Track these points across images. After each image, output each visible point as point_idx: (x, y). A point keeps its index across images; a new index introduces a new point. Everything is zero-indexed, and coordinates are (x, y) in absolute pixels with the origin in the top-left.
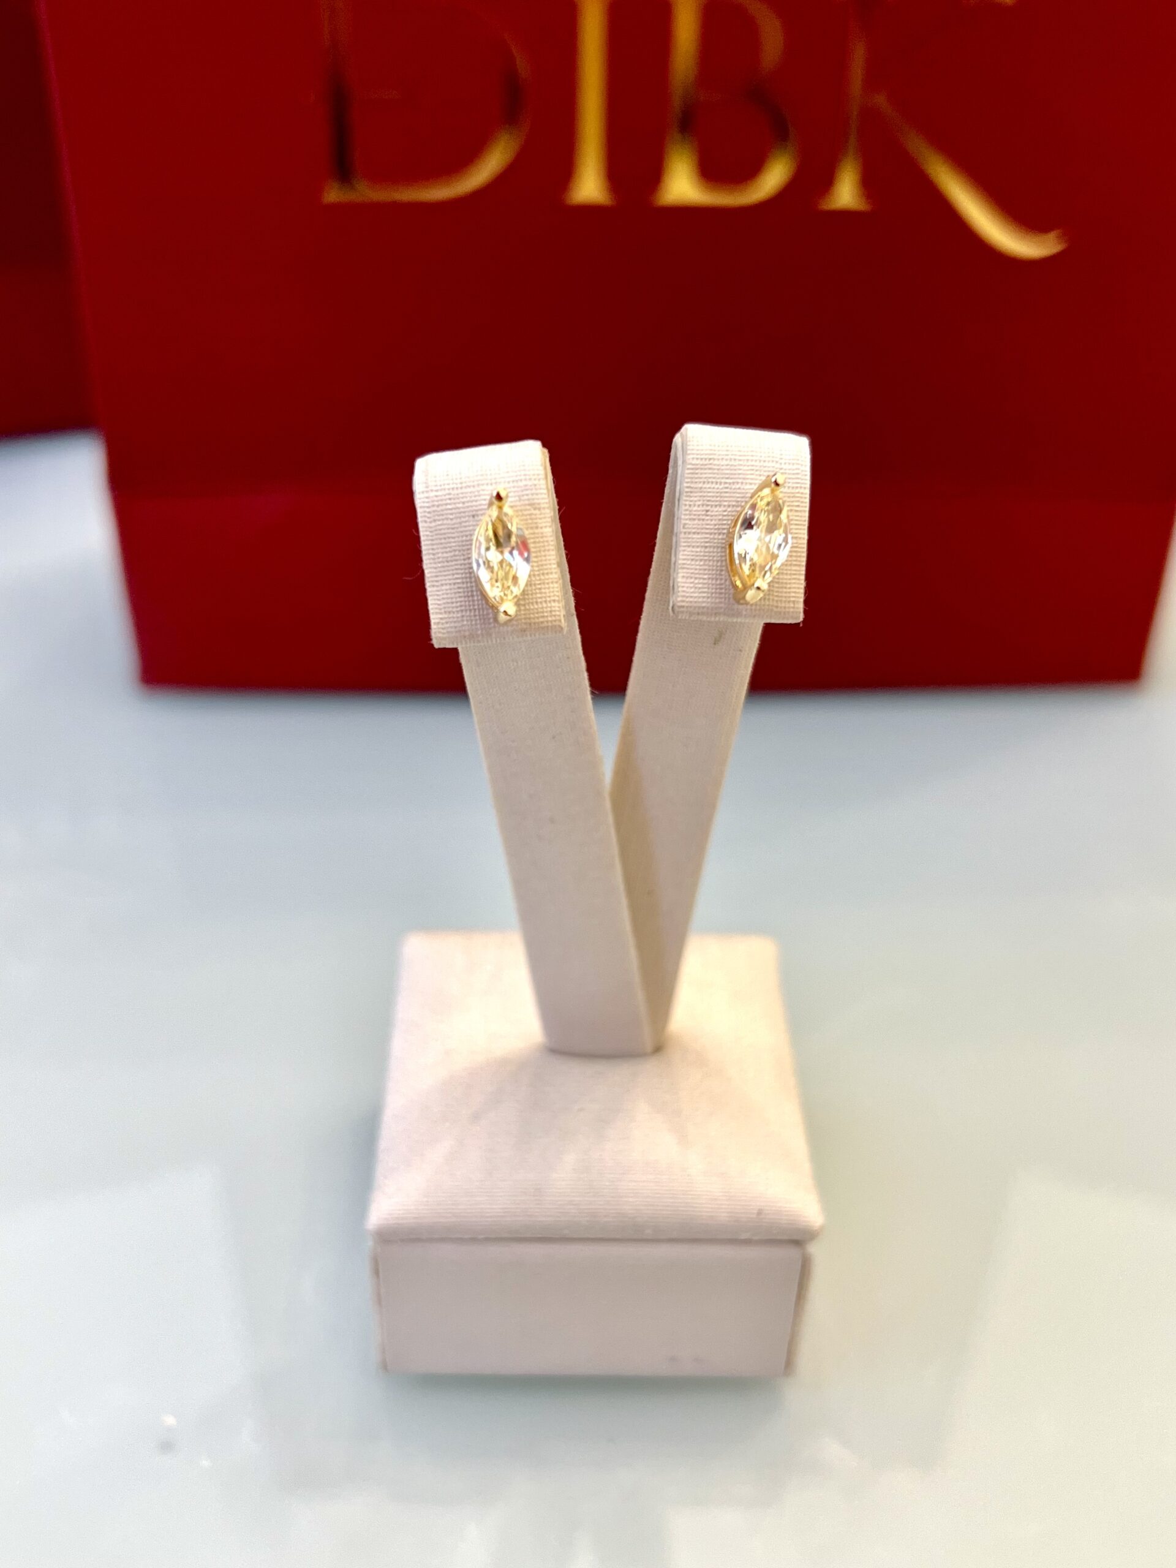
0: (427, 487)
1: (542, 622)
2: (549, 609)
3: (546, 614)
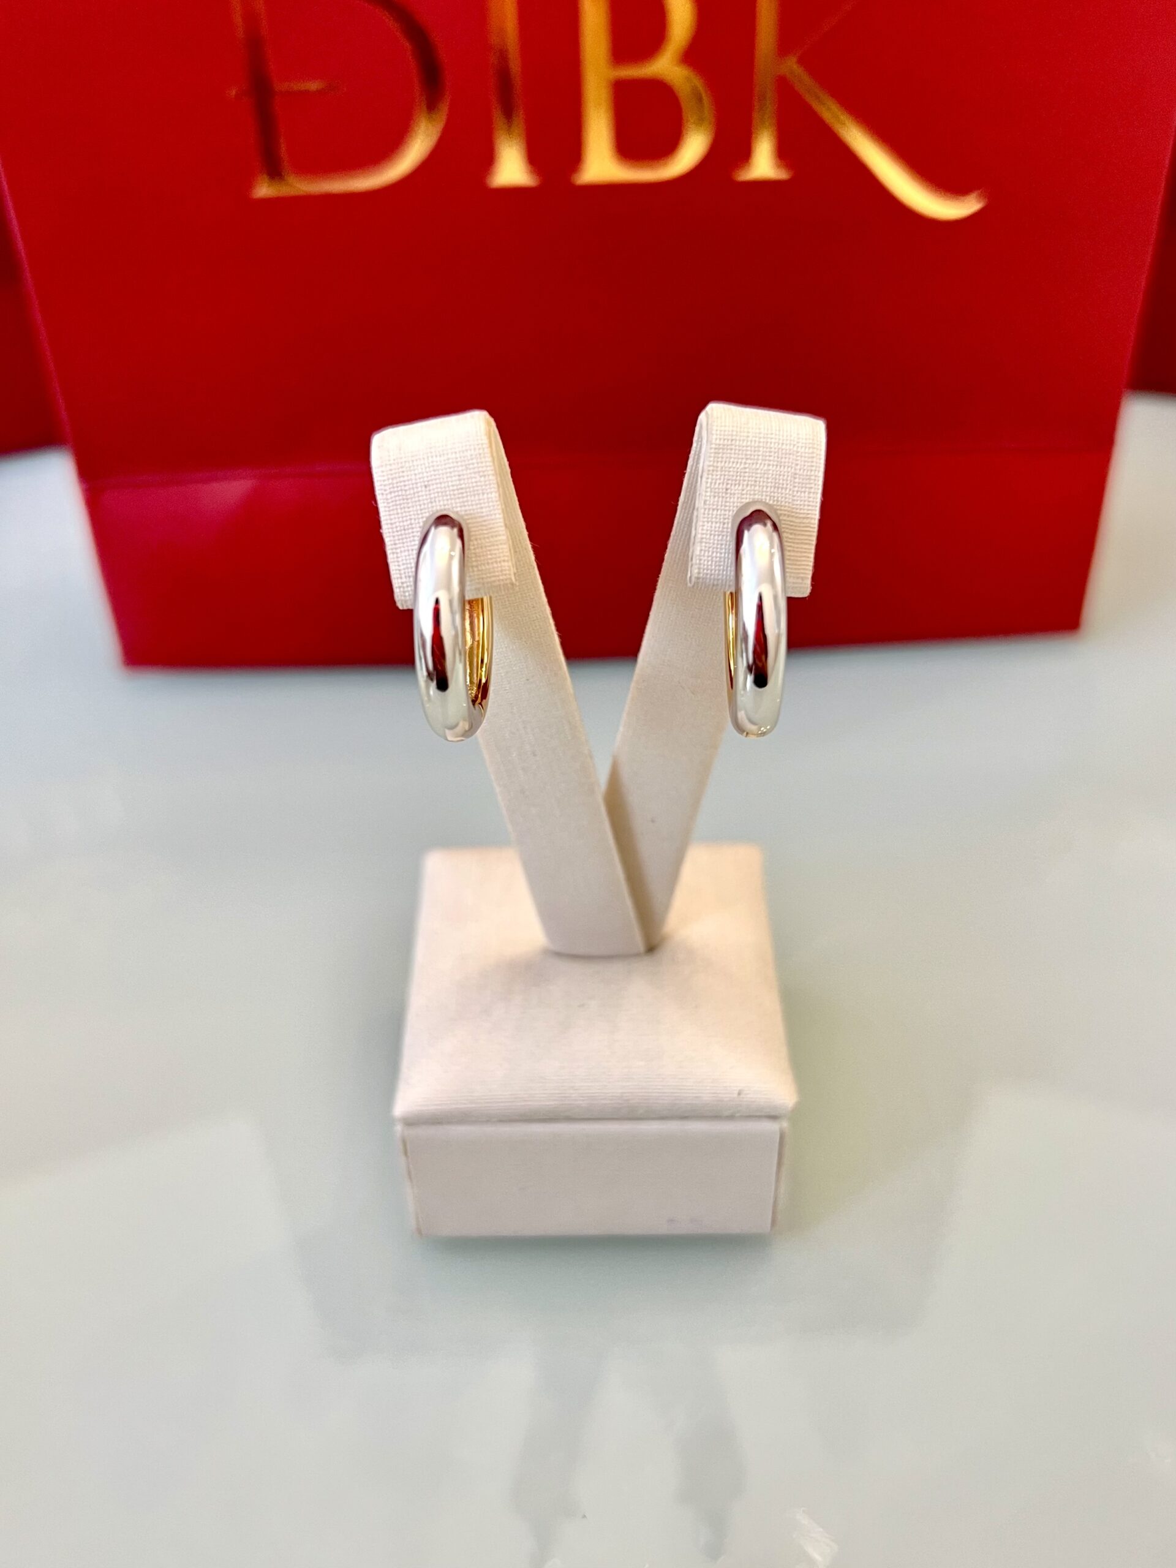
0: (383, 462)
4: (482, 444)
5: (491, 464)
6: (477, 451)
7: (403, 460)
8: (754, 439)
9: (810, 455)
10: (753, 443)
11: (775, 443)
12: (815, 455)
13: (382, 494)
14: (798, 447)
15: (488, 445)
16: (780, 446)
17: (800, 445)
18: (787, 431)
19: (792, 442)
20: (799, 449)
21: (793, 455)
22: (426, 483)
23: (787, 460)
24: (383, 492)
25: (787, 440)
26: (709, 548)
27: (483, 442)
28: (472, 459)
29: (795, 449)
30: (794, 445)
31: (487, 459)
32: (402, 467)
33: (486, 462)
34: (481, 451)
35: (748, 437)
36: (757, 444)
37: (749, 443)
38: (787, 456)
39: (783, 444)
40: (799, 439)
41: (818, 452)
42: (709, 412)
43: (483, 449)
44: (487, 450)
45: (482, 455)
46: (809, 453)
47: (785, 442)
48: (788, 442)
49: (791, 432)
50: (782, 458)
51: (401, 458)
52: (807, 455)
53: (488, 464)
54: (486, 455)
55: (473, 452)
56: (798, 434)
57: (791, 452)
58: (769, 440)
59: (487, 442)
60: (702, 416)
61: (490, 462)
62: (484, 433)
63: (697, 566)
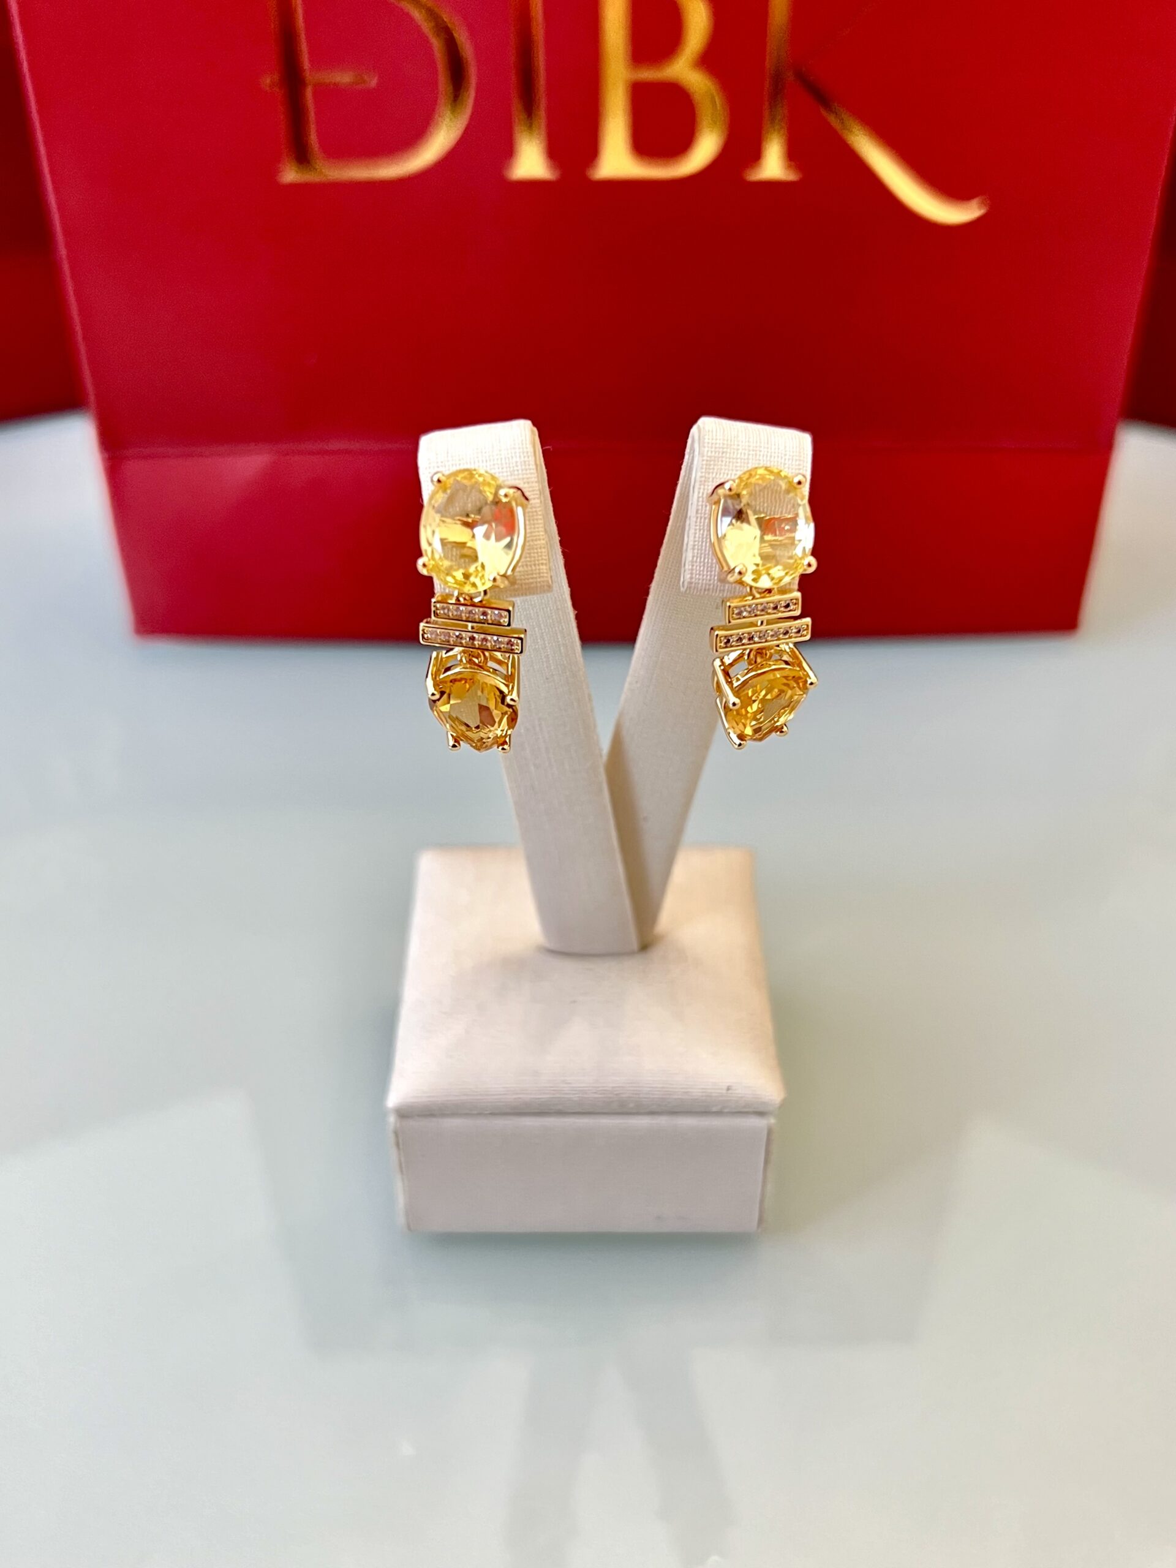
0: (430, 464)
1: (532, 583)
2: (537, 571)
3: (535, 576)
9: (798, 467)
11: (763, 455)
14: (785, 460)
16: (768, 458)
17: (787, 457)
19: (779, 455)
20: (786, 462)
25: (775, 453)
28: (517, 466)
29: (782, 461)
30: (781, 458)
35: (738, 445)
40: (786, 451)
41: (805, 464)
42: (702, 426)
46: (796, 466)
47: (772, 455)
48: (776, 455)
49: (778, 444)
51: (449, 461)
52: (794, 467)
55: (518, 459)
56: (786, 447)
59: (532, 450)
60: (694, 430)
61: (533, 469)
62: (528, 442)
63: (690, 572)
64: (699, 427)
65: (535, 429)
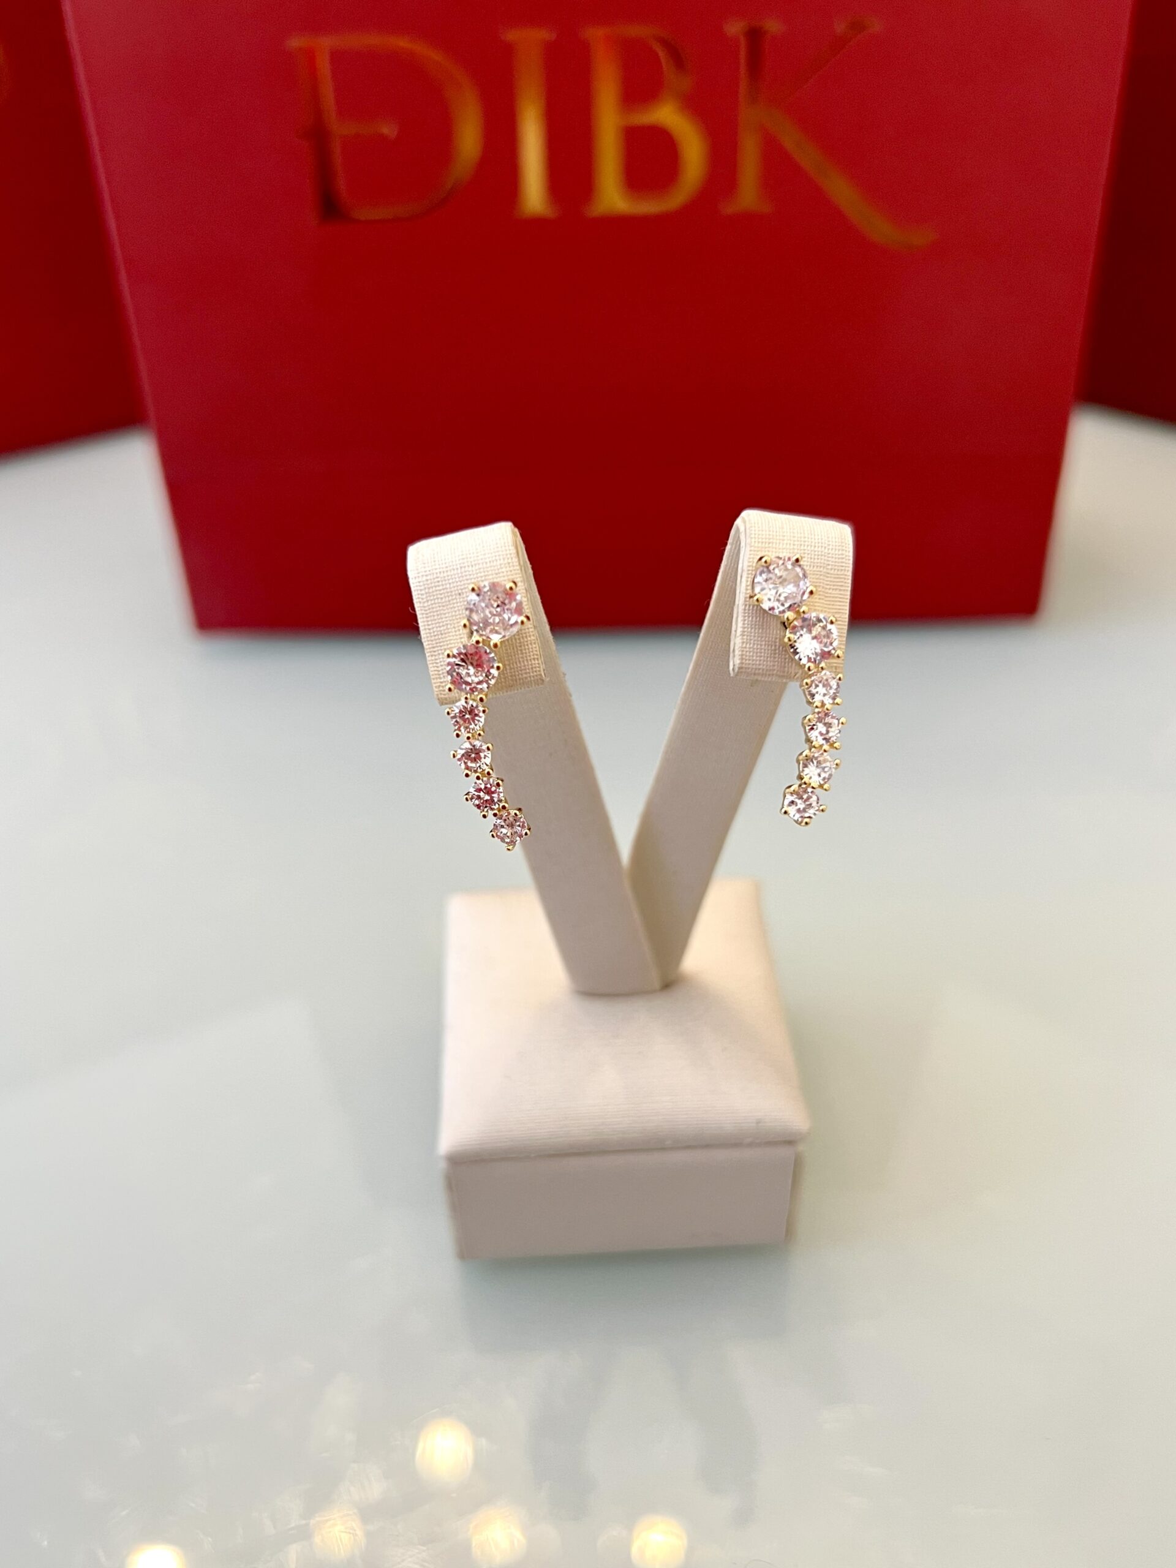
4: (511, 554)
5: (519, 571)
6: (506, 561)
7: (438, 571)
8: (789, 542)
9: (840, 556)
10: (788, 546)
11: (808, 546)
12: (844, 556)
13: (420, 602)
14: (829, 549)
15: (515, 555)
16: (813, 548)
17: (831, 547)
18: (818, 535)
19: (823, 545)
20: (830, 551)
21: (825, 556)
22: (460, 591)
23: (819, 561)
24: (420, 600)
25: (819, 543)
26: (751, 640)
27: (511, 552)
28: (502, 568)
29: (826, 551)
30: (825, 548)
31: (515, 568)
32: (437, 578)
33: (515, 570)
34: (510, 561)
35: (783, 540)
36: (792, 547)
37: (784, 546)
38: (819, 557)
39: (815, 546)
40: (829, 541)
41: (847, 554)
42: (746, 519)
43: (512, 558)
44: (515, 560)
45: (511, 564)
46: (839, 555)
47: (817, 545)
48: (820, 544)
49: (821, 536)
50: (814, 559)
51: (436, 569)
52: (837, 556)
53: (517, 572)
54: (515, 564)
55: (502, 561)
56: (828, 538)
57: (823, 553)
58: (802, 543)
59: (515, 551)
60: (738, 522)
61: (518, 570)
62: (511, 543)
63: (740, 657)
64: (743, 518)
65: (516, 530)
